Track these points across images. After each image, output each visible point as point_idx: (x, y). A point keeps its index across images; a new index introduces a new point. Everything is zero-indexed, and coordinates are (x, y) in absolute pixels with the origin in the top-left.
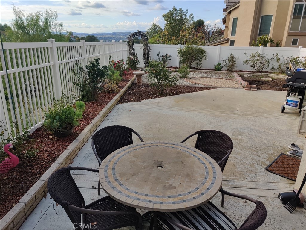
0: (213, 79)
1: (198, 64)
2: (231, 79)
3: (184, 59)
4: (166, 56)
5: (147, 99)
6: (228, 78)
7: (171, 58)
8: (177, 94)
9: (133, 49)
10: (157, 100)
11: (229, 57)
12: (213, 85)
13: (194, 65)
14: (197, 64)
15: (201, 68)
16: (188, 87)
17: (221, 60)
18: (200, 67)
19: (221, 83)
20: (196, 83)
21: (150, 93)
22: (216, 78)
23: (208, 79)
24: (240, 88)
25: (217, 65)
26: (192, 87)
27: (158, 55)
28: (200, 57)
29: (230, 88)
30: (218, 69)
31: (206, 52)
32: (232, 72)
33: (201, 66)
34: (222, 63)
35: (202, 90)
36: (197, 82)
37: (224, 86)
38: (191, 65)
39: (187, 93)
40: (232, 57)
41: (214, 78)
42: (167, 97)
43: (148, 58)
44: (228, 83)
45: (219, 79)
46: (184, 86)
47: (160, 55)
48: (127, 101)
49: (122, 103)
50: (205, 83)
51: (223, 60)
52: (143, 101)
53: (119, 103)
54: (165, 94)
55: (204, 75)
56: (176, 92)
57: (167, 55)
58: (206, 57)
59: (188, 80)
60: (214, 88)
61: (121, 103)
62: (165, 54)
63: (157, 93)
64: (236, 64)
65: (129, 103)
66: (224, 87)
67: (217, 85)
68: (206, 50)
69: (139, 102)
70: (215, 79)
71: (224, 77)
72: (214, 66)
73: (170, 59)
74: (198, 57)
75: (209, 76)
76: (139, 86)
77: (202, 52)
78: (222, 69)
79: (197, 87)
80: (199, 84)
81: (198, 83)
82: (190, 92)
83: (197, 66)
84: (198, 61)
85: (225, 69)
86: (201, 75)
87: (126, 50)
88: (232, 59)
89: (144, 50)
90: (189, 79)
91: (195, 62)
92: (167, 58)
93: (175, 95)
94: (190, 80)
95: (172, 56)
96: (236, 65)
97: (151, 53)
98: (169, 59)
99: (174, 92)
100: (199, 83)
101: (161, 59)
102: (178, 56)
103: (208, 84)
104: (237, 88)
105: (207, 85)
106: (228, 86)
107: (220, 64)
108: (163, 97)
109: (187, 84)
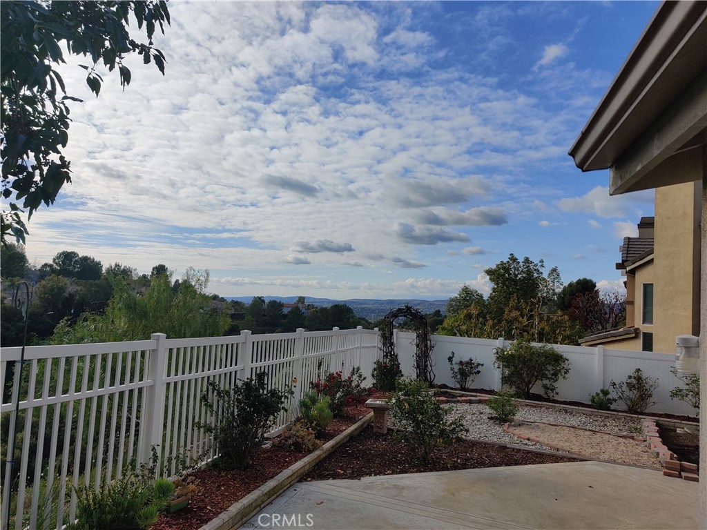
0: (581, 432)
1: (548, 389)
2: (632, 438)
3: (512, 375)
4: (470, 363)
5: (380, 474)
6: (625, 433)
7: (480, 368)
8: (464, 467)
9: (392, 344)
10: (403, 478)
11: (630, 377)
12: (575, 449)
13: (536, 389)
14: (545, 387)
15: (556, 398)
16: (503, 448)
17: (608, 382)
18: (553, 396)
19: (601, 445)
20: (528, 439)
21: (395, 457)
22: (590, 430)
23: (567, 430)
24: (651, 468)
25: (598, 395)
26: (513, 449)
27: (450, 359)
28: (552, 372)
29: (624, 463)
30: (601, 404)
31: (567, 360)
32: (640, 416)
33: (557, 394)
34: (611, 389)
35: (539, 463)
36: (532, 436)
37: (606, 456)
38: (529, 389)
39: (494, 466)
40: (639, 379)
41: (586, 430)
42: (434, 473)
43: (426, 366)
44: (622, 447)
45: (599, 434)
46: (493, 445)
47: (455, 360)
48: (328, 475)
49: (313, 478)
50: (554, 443)
51: (614, 384)
52: (366, 480)
53: (306, 480)
54: (434, 462)
55: (561, 418)
56: (466, 460)
57: (471, 360)
58: (565, 373)
59: (511, 429)
60: (574, 460)
61: (309, 479)
62: (468, 359)
63: (411, 460)
64: (650, 396)
65: (331, 481)
66: (604, 461)
67: (587, 452)
68: (565, 356)
69: (355, 482)
70: (588, 433)
71: (616, 429)
72: (590, 397)
73: (479, 372)
74: (547, 372)
75: (574, 421)
76: (378, 436)
77: (557, 359)
78: (612, 407)
79: (529, 452)
80: (538, 442)
81: (533, 441)
82: (501, 466)
83: (546, 393)
84: (546, 382)
85: (621, 405)
86: (551, 419)
87: (375, 347)
88: (638, 383)
89: (418, 346)
90: (515, 426)
91: (539, 383)
92: (472, 368)
93: (459, 469)
94: (518, 431)
95: (483, 365)
96: (651, 400)
97: (433, 355)
98: (476, 371)
99: (459, 461)
100: (538, 439)
101: (456, 370)
102: (496, 365)
103: (561, 445)
104: (644, 466)
105: (558, 450)
106: (618, 456)
107: (605, 393)
108: (425, 471)
109: (506, 440)
